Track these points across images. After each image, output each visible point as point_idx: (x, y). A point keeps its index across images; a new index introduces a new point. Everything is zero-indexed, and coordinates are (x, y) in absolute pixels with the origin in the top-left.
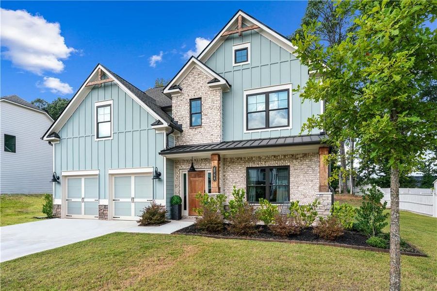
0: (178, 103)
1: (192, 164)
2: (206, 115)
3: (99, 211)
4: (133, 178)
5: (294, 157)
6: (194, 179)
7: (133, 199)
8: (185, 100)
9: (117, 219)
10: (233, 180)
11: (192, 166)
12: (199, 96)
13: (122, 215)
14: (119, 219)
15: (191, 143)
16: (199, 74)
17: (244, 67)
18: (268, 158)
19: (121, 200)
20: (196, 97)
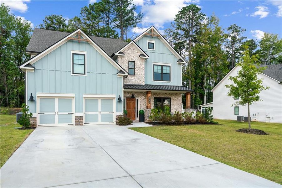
0: (122, 61)
1: (133, 94)
2: (137, 71)
3: (75, 120)
4: (100, 101)
5: (172, 94)
6: (129, 102)
7: (100, 112)
8: (126, 61)
9: (88, 124)
11: (133, 95)
12: (134, 61)
13: (91, 122)
14: (89, 124)
15: (129, 83)
16: (134, 50)
17: (153, 52)
18: (163, 94)
19: (90, 113)
20: (132, 61)
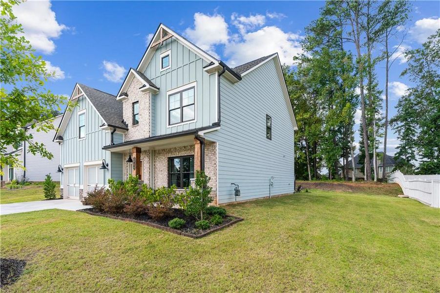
0: (126, 107)
2: (141, 115)
3: (80, 193)
4: (97, 168)
7: (97, 184)
8: (129, 104)
10: (160, 169)
11: (130, 158)
12: (137, 100)
15: (133, 139)
17: (167, 71)
18: (180, 149)
19: (92, 185)
